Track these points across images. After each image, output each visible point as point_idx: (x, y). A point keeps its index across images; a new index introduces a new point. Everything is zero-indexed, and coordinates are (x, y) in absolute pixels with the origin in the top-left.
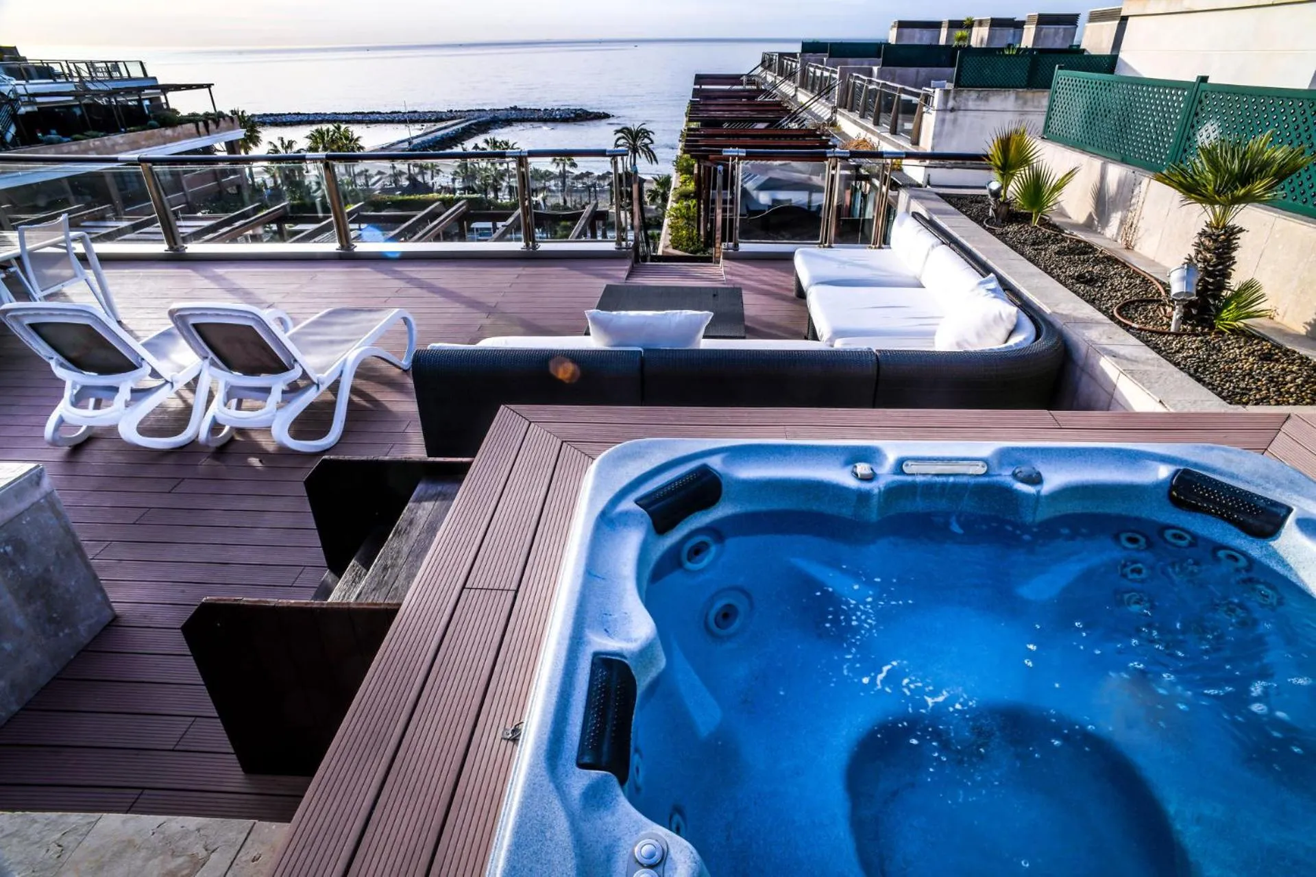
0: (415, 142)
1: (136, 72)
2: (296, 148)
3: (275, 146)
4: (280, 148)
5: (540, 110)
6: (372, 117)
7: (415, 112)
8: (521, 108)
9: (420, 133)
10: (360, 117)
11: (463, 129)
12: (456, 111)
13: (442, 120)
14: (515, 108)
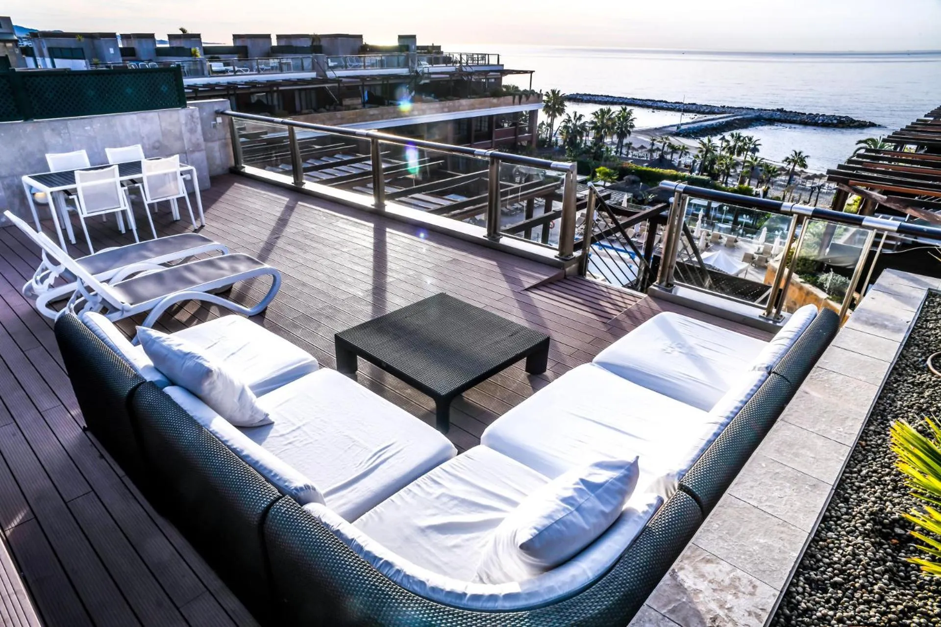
0: (683, 127)
1: (493, 61)
2: (583, 120)
3: (570, 117)
4: (572, 119)
5: (805, 114)
6: (659, 104)
7: (694, 104)
8: (787, 110)
9: (691, 121)
10: (650, 103)
11: (727, 122)
12: (728, 107)
13: (714, 113)
14: (781, 110)
